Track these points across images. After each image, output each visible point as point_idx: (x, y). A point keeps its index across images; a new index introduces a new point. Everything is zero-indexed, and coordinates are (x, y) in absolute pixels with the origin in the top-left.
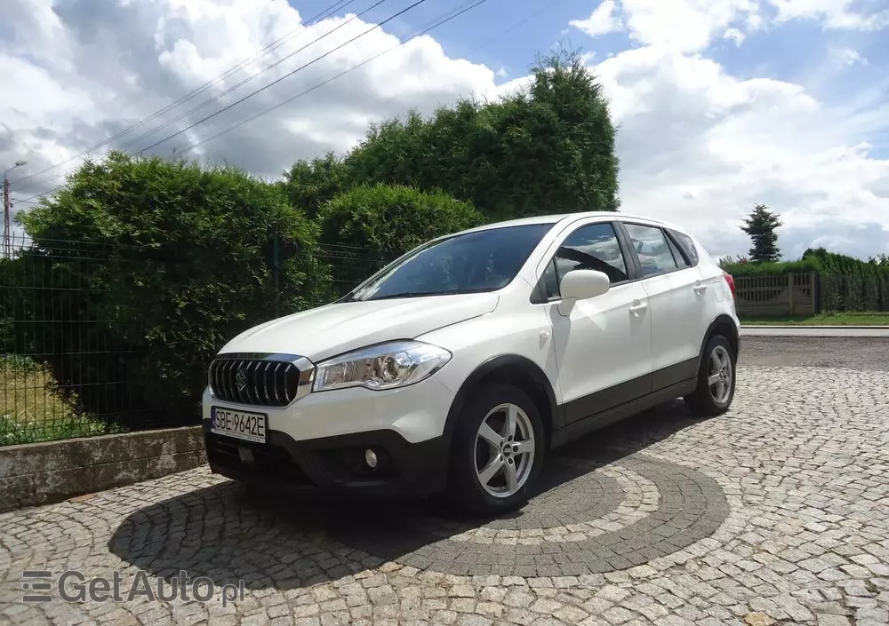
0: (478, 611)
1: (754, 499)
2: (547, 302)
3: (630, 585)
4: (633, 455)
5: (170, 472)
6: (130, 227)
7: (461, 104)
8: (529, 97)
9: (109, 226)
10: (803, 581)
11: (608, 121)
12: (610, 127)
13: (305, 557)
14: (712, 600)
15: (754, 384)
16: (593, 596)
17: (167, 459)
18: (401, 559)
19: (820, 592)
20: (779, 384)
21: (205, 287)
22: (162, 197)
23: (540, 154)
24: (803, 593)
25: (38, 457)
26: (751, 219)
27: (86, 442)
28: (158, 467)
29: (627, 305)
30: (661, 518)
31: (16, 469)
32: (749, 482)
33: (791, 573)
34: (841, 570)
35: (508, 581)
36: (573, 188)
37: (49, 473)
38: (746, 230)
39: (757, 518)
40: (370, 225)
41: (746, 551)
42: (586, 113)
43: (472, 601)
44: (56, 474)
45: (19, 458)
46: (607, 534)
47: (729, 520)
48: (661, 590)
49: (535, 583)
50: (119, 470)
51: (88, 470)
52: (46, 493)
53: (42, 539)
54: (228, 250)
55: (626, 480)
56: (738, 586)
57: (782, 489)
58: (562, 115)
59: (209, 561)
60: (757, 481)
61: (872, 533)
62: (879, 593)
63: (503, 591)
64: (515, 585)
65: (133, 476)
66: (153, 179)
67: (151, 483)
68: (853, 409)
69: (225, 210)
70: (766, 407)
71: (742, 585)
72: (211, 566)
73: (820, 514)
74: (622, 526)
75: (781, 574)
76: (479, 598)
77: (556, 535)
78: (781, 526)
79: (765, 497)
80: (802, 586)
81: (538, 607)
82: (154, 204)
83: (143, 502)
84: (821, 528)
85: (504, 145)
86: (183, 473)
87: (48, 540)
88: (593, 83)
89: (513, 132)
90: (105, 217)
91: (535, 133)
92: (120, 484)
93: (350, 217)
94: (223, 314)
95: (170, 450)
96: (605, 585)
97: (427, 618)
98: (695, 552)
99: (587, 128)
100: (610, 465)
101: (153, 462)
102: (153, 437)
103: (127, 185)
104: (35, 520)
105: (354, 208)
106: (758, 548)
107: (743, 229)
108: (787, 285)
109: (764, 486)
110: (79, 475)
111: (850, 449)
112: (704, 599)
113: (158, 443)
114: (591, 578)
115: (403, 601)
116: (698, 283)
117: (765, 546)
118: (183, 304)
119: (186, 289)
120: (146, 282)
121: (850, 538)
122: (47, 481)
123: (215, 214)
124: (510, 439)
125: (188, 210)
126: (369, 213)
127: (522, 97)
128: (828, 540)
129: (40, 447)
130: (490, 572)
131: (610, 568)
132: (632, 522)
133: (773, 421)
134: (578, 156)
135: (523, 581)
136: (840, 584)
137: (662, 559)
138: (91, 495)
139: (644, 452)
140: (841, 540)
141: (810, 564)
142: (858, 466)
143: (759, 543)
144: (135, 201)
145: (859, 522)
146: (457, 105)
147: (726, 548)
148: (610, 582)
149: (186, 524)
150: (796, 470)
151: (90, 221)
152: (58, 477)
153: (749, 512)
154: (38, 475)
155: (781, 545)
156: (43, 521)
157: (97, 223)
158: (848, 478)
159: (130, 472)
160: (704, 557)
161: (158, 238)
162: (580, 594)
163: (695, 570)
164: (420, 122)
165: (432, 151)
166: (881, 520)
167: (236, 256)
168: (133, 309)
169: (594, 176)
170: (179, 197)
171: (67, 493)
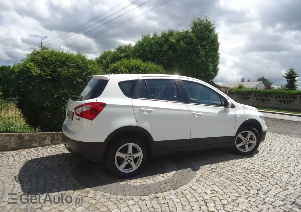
0: (90, 202)
1: (202, 179)
3: (137, 201)
5: (49, 145)
6: (42, 72)
7: (169, 31)
8: (190, 31)
9: (36, 71)
11: (217, 40)
12: (218, 42)
13: (59, 178)
16: (124, 202)
17: (48, 141)
21: (64, 91)
22: (53, 63)
25: (9, 137)
27: (23, 134)
28: (45, 143)
30: (167, 181)
31: (3, 140)
32: (206, 174)
33: (185, 205)
34: (200, 207)
35: (105, 194)
36: (200, 63)
37: (12, 142)
38: (285, 77)
39: (195, 186)
41: (181, 196)
42: (209, 37)
43: (91, 198)
45: (3, 137)
46: (147, 184)
48: (144, 204)
49: (112, 196)
50: (33, 143)
51: (23, 142)
52: (11, 148)
54: (72, 80)
56: (167, 207)
57: (213, 178)
58: (198, 38)
59: (35, 175)
60: (209, 173)
61: (223, 197)
63: (101, 197)
64: (106, 196)
66: (51, 57)
67: (41, 148)
68: (270, 151)
69: (72, 67)
73: (215, 188)
75: (182, 205)
76: (93, 198)
79: (206, 179)
80: (184, 210)
81: (106, 203)
82: (50, 65)
84: (210, 192)
86: (51, 146)
87: (3, 162)
88: (213, 26)
89: (182, 43)
90: (35, 68)
91: (187, 44)
92: (33, 147)
93: (118, 70)
95: (49, 138)
96: (130, 200)
98: (165, 194)
99: (208, 43)
101: (44, 142)
102: (44, 134)
103: (44, 58)
105: (119, 67)
106: (185, 196)
108: (297, 98)
109: (209, 176)
110: (21, 143)
111: (251, 166)
112: (154, 209)
113: (45, 136)
114: (128, 197)
118: (56, 96)
119: (58, 91)
120: (45, 88)
121: (215, 197)
122: (11, 144)
123: (70, 68)
125: (61, 67)
127: (188, 30)
130: (103, 191)
131: (137, 195)
132: (157, 181)
134: (203, 53)
135: (109, 195)
137: (153, 195)
138: (23, 150)
142: (246, 173)
143: (187, 194)
144: (45, 64)
145: (224, 192)
146: (168, 31)
147: (176, 194)
148: (133, 199)
149: (39, 163)
150: (226, 171)
151: (30, 69)
152: (14, 143)
153: (195, 184)
154: (8, 142)
155: (192, 196)
156: (5, 156)
157: (32, 70)
158: (238, 177)
159: (36, 144)
160: (166, 196)
161: (50, 75)
162: (121, 201)
163: (160, 200)
164: (157, 36)
165: (157, 47)
166: (232, 193)
167: (75, 82)
168: (41, 96)
169: (209, 59)
170: (58, 63)
171: (17, 148)
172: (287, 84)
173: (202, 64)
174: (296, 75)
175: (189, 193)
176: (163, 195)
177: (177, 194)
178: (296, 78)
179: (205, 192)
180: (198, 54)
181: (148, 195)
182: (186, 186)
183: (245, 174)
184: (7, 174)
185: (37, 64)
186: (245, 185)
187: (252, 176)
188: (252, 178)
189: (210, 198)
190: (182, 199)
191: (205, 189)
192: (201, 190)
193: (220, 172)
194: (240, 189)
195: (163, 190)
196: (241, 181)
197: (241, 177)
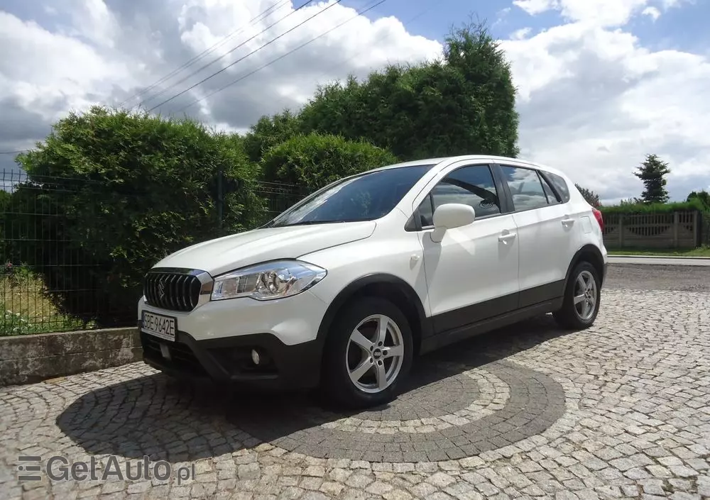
0: (323, 490)
1: (590, 403)
2: (421, 230)
3: (457, 473)
4: (500, 361)
5: (128, 362)
6: (99, 166)
7: (388, 68)
8: (444, 63)
9: (82, 165)
10: (610, 478)
11: (510, 82)
12: (511, 86)
13: (200, 436)
14: (524, 490)
15: (622, 304)
16: (423, 481)
18: (275, 442)
19: (620, 488)
20: (643, 304)
21: (160, 215)
22: (126, 142)
23: (450, 110)
24: (606, 489)
25: (21, 346)
26: (644, 167)
27: (61, 336)
28: (119, 358)
29: (498, 234)
30: (503, 416)
32: (590, 388)
33: (601, 470)
34: (646, 470)
35: (356, 464)
36: (477, 139)
37: (30, 359)
38: (640, 176)
39: (587, 420)
40: (302, 167)
41: (568, 448)
42: (490, 74)
43: (319, 480)
44: (36, 360)
45: (6, 347)
46: (454, 427)
47: (561, 420)
48: (483, 479)
49: (377, 467)
50: (86, 360)
51: (61, 358)
52: (27, 375)
53: (12, 411)
54: (180, 185)
55: (485, 381)
56: (551, 479)
57: (617, 396)
58: (469, 77)
59: (126, 436)
60: (597, 387)
61: (684, 437)
62: (673, 493)
63: (348, 473)
64: (361, 468)
65: (98, 364)
66: (121, 128)
67: (110, 370)
68: (701, 327)
69: (178, 153)
70: (626, 324)
71: (555, 478)
72: (125, 439)
73: (644, 419)
74: (469, 421)
75: (591, 470)
76: (326, 478)
77: (410, 427)
78: (604, 428)
79: (601, 401)
80: (606, 482)
81: (372, 489)
82: (121, 148)
83: (97, 385)
84: (640, 431)
85: (420, 102)
86: (137, 363)
87: (16, 413)
88: (497, 49)
89: (428, 91)
90: (80, 158)
91: (446, 92)
92: (86, 370)
93: (286, 160)
94: (175, 237)
95: (128, 344)
96: (435, 472)
97: (277, 493)
98: (522, 447)
99: (490, 88)
100: (476, 369)
101: (115, 354)
102: (114, 333)
103: (99, 133)
104: (12, 396)
105: (288, 153)
106: (579, 446)
107: (637, 175)
108: (673, 221)
109: (602, 392)
110: (54, 362)
111: (688, 362)
112: (518, 489)
113: (119, 338)
114: (426, 466)
115: (263, 478)
116: (567, 217)
117: (586, 445)
118: (141, 229)
119: (145, 216)
120: (111, 210)
121: (663, 441)
122: (28, 366)
123: (170, 156)
124: (380, 344)
125: (147, 153)
126: (301, 157)
127: (438, 63)
128: (642, 443)
129: (23, 339)
130: (344, 456)
131: (446, 457)
132: (478, 418)
133: (628, 336)
134: (482, 112)
135: (368, 465)
136: (639, 483)
137: (493, 452)
138: (61, 378)
139: (510, 359)
140: (654, 442)
141: (621, 464)
142: (690, 377)
143: (582, 442)
144: (104, 145)
145: (676, 427)
146: (386, 69)
147: (551, 445)
148: (441, 470)
149: (121, 405)
150: (635, 378)
151: (68, 161)
152: (37, 363)
153: (582, 414)
154: (21, 361)
155: (600, 445)
156: (18, 397)
157: (72, 162)
158: (678, 388)
159: (96, 360)
160: (530, 452)
161: (122, 175)
162: (412, 479)
163: (518, 463)
164: (356, 84)
165: (364, 108)
166: (697, 426)
167: (186, 190)
168: (101, 231)
169: (495, 128)
170: (140, 143)
171: (44, 375)
172: (646, 190)
173: (481, 141)
174: (664, 170)
175: (586, 438)
176: (519, 451)
177: (553, 444)
178: (664, 177)
179: (626, 432)
180: (471, 115)
181: (478, 455)
183: (689, 379)
184: (40, 439)
185: (85, 147)
189: (654, 445)
190: (577, 454)
191: (620, 425)
192: (611, 428)
193: (621, 381)
194: (707, 414)
195: (508, 437)
196: (695, 396)
197: (686, 388)
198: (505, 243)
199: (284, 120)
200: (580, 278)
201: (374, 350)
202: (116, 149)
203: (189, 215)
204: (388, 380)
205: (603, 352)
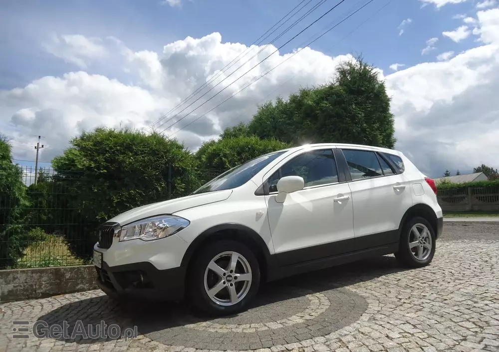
1: (380, 317)
2: (268, 194)
8: (336, 84)
9: (83, 163)
11: (384, 93)
12: (386, 96)
18: (148, 335)
21: (129, 192)
22: (111, 148)
23: (338, 115)
25: (39, 274)
27: (63, 268)
31: (28, 280)
32: (388, 307)
37: (43, 283)
39: (366, 328)
40: (227, 158)
41: (336, 346)
42: (368, 89)
44: (47, 283)
45: (29, 274)
46: (269, 330)
50: (78, 284)
51: (63, 283)
52: (41, 293)
54: (142, 173)
55: (317, 301)
57: (404, 313)
65: (86, 287)
66: (108, 140)
69: (142, 153)
70: (457, 264)
73: (409, 329)
77: (241, 329)
79: (388, 316)
82: (106, 152)
83: (77, 300)
84: (398, 336)
85: (317, 112)
90: (81, 159)
91: (335, 104)
92: (78, 291)
93: (218, 155)
98: (304, 344)
100: (318, 293)
103: (95, 143)
104: (27, 305)
106: (345, 345)
109: (395, 310)
110: (58, 285)
111: (480, 291)
116: (399, 184)
118: (116, 201)
119: (120, 193)
120: (98, 190)
121: (408, 343)
122: (42, 287)
123: (137, 155)
124: (231, 271)
125: (122, 154)
126: (228, 152)
127: (333, 84)
128: (392, 344)
129: (40, 270)
131: (248, 348)
132: (290, 325)
133: (451, 272)
134: (361, 115)
137: (281, 346)
140: (401, 344)
142: (472, 301)
143: (349, 342)
144: (96, 151)
145: (428, 334)
146: (300, 92)
147: (326, 343)
149: (80, 311)
150: (429, 301)
151: (73, 161)
152: (48, 285)
153: (366, 324)
154: (38, 283)
155: (359, 344)
156: (30, 305)
157: (76, 161)
158: (456, 308)
159: (84, 285)
161: (105, 168)
164: (282, 102)
165: (284, 118)
166: (445, 334)
167: (146, 176)
168: (91, 203)
169: (374, 125)
170: (118, 148)
171: (51, 293)
173: (363, 135)
175: (354, 339)
176: (300, 346)
177: (328, 343)
179: (387, 336)
180: (353, 118)
181: (269, 348)
182: (347, 328)
183: (470, 302)
185: (85, 152)
186: (471, 320)
187: (487, 305)
188: (487, 308)
189: (398, 346)
191: (387, 332)
192: (378, 334)
193: (416, 303)
194: (462, 326)
195: (300, 337)
196: (464, 314)
197: (462, 309)
198: (340, 203)
199: (240, 130)
200: (414, 228)
201: (226, 275)
202: (104, 152)
203: (149, 192)
204: (239, 298)
205: (422, 283)
